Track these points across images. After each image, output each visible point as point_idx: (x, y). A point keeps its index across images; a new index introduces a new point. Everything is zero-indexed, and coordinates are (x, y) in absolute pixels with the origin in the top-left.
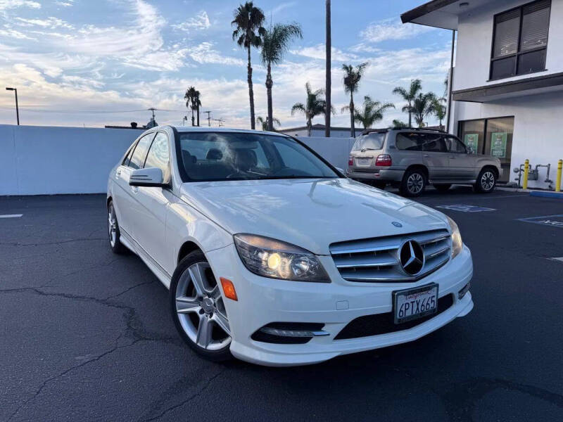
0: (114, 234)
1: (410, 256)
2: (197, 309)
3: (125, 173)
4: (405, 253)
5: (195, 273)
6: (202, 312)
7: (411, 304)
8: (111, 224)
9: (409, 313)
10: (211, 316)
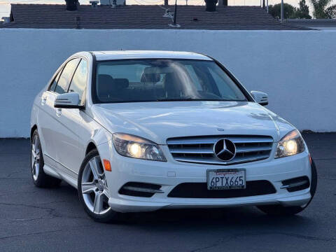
0: (37, 166)
1: (223, 148)
2: (94, 189)
3: (50, 98)
4: (219, 146)
5: (93, 164)
6: (97, 190)
7: (220, 179)
8: (35, 155)
9: (219, 184)
10: (102, 191)
